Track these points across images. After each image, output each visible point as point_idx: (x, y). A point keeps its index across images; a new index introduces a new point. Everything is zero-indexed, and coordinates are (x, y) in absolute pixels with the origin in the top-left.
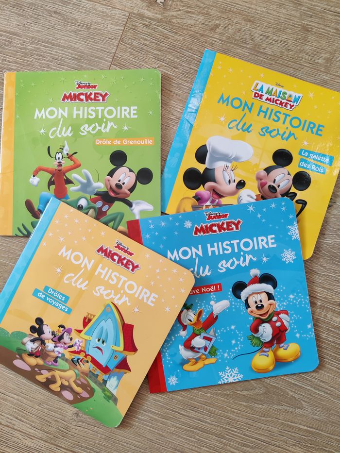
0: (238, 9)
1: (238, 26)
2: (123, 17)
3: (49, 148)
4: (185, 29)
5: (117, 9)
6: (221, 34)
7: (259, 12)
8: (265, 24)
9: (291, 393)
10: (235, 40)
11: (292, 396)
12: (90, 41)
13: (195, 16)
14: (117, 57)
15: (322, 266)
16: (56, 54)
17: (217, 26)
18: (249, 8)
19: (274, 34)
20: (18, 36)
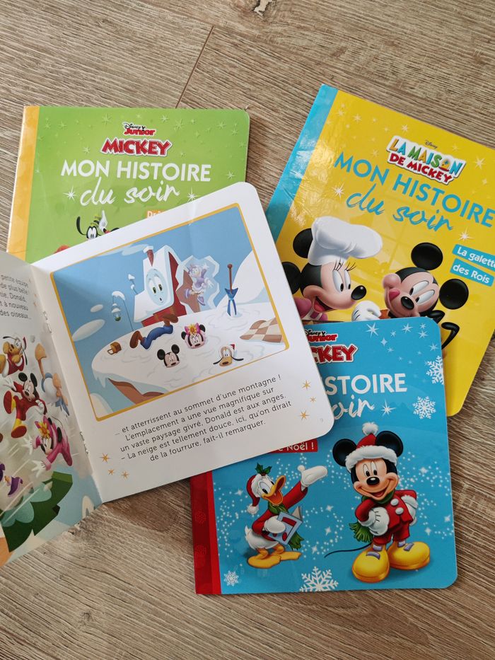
0: (376, 26)
1: (374, 52)
2: (202, 31)
3: (78, 220)
4: (293, 53)
5: (195, 19)
6: (347, 63)
7: (408, 32)
8: (416, 50)
9: (411, 620)
10: (368, 72)
11: (411, 624)
12: (151, 65)
13: (309, 34)
14: (189, 90)
15: (475, 428)
16: (100, 81)
17: (342, 50)
18: (393, 24)
19: (429, 65)
20: (50, 54)
